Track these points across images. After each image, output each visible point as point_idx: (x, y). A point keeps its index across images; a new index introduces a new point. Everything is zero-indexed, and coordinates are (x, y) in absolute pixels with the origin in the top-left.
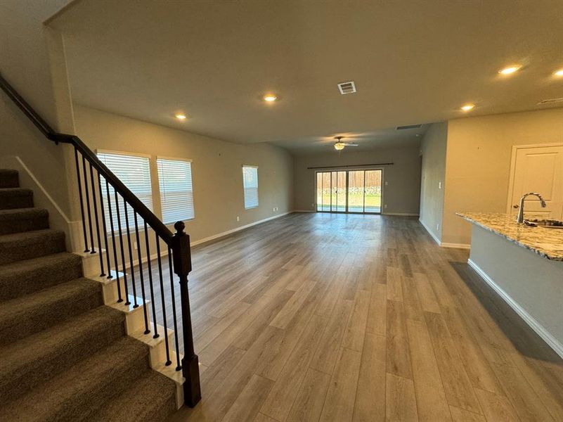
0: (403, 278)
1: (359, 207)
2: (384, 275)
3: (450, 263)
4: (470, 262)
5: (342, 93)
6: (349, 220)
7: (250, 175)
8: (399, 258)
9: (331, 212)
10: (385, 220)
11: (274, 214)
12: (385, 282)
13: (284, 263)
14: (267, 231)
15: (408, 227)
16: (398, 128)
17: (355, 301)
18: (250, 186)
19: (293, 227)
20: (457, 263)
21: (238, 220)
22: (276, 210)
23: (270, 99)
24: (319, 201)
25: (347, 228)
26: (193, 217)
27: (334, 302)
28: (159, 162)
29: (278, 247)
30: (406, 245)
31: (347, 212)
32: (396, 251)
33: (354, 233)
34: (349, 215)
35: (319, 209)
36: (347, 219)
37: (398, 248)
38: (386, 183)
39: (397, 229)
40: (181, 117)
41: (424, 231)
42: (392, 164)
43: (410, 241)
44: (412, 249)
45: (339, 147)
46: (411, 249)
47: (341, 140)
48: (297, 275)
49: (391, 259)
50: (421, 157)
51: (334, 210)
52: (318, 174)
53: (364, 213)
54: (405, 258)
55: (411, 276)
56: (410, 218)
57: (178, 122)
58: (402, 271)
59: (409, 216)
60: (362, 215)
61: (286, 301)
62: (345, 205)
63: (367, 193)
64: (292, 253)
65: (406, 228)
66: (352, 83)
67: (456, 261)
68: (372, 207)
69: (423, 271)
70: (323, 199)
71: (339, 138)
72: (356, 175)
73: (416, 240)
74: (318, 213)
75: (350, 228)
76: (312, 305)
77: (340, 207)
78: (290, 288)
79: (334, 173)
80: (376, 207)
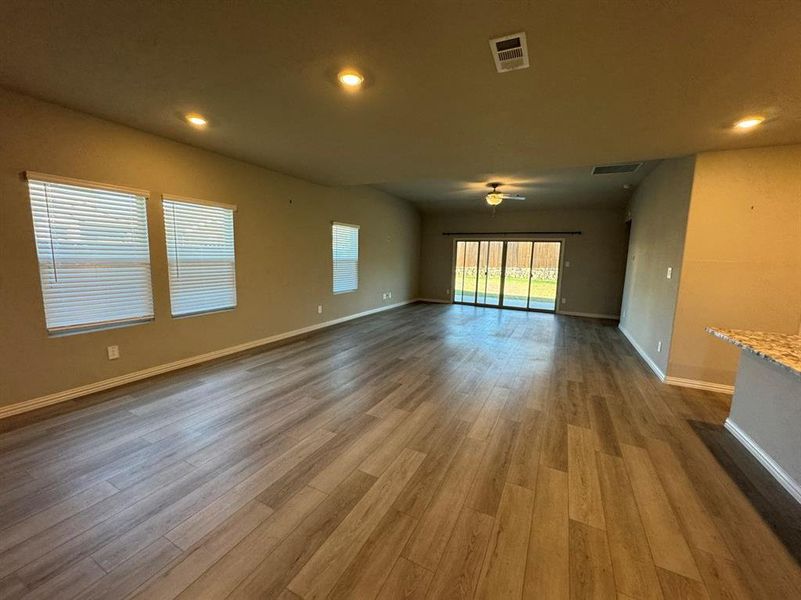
0: (603, 456)
1: (521, 298)
2: (562, 444)
3: (691, 423)
4: (730, 424)
5: (500, 70)
6: (503, 319)
7: (345, 239)
8: (590, 407)
9: (476, 305)
10: (562, 325)
11: (384, 303)
12: (563, 466)
13: (375, 401)
14: (365, 331)
15: (601, 339)
16: (598, 170)
17: (498, 516)
18: (344, 256)
19: (410, 327)
20: (704, 424)
21: (320, 311)
22: (389, 297)
23: (351, 80)
24: (458, 287)
25: (497, 335)
26: (235, 305)
27: (453, 517)
28: (167, 205)
29: (374, 364)
30: (600, 376)
31: (501, 307)
32: (584, 386)
33: (510, 344)
34: (504, 311)
35: (458, 298)
36: (500, 318)
37: (585, 378)
38: (567, 264)
39: (582, 341)
40: (197, 122)
41: (630, 350)
42: (580, 233)
43: (606, 368)
44: (613, 387)
45: (493, 201)
46: (610, 386)
47: (497, 189)
48: (393, 431)
49: (574, 405)
50: (629, 224)
51: (480, 300)
52: (459, 243)
53: (528, 310)
54: (600, 404)
55: (617, 452)
56: (604, 322)
57: (191, 129)
58: (596, 437)
59: (602, 319)
60: (525, 313)
61: (350, 505)
62: (498, 293)
63: (535, 277)
64: (394, 380)
65: (598, 341)
66: (522, 37)
67: (700, 420)
68: (542, 300)
69: (640, 442)
70: (464, 282)
71: (495, 185)
72: (520, 248)
73: (617, 366)
74: (455, 305)
75: (504, 336)
76: (404, 521)
77: (492, 296)
78: (368, 469)
79: (484, 244)
80: (549, 301)
